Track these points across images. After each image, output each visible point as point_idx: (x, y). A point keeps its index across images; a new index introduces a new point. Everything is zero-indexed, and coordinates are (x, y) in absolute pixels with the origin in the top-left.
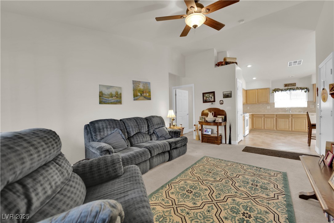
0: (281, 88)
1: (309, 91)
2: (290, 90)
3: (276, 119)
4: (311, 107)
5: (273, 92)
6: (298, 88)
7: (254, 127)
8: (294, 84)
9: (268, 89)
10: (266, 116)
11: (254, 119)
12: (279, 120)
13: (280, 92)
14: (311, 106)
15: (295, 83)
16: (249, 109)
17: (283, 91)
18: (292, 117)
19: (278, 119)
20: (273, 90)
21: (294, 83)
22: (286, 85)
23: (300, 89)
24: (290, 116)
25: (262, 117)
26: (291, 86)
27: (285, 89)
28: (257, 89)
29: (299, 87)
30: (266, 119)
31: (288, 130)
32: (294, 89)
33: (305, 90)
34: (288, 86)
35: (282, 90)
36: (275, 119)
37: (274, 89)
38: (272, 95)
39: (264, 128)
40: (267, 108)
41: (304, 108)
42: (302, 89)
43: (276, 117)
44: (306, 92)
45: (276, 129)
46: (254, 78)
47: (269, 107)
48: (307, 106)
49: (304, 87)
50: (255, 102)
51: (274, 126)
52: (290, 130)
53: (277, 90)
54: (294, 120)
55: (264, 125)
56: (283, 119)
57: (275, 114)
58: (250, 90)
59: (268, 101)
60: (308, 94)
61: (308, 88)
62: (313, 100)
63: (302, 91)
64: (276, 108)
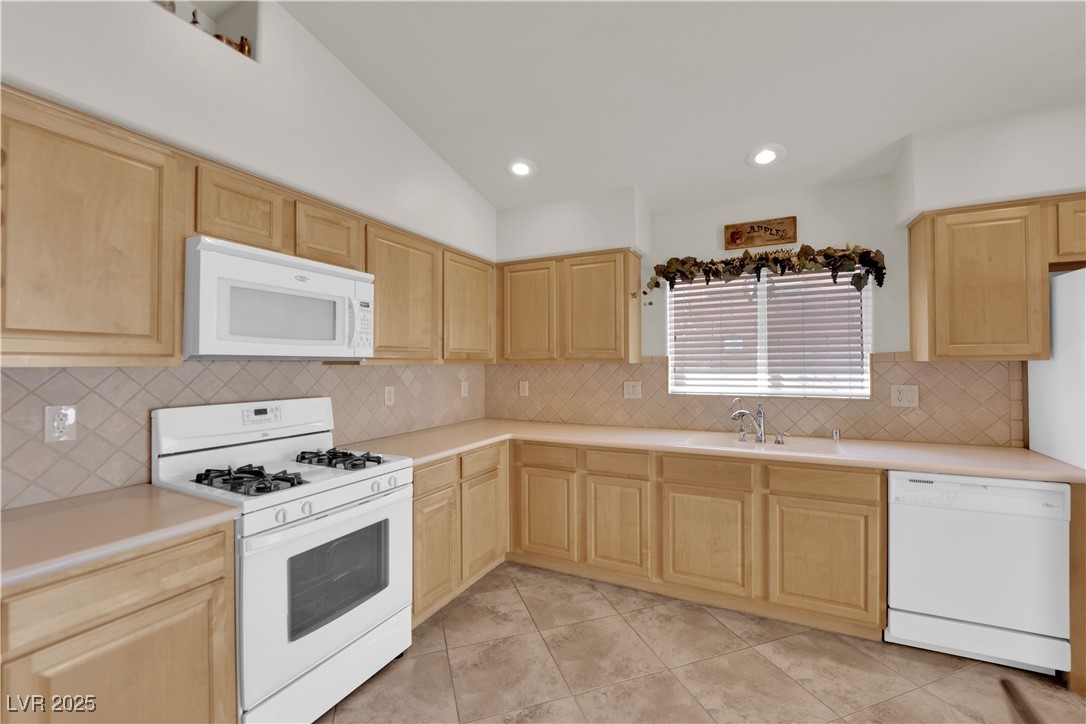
0: (703, 257)
1: (880, 280)
2: (757, 271)
3: (659, 488)
4: (894, 403)
5: (659, 284)
7: (526, 542)
8: (784, 228)
9: (620, 257)
10: (594, 460)
11: (525, 477)
14: (893, 387)
15: (794, 218)
16: (528, 393)
17: (717, 274)
18: (766, 483)
19: (670, 495)
21: (781, 221)
22: (735, 235)
23: (821, 259)
24: (756, 472)
25: (572, 469)
26: (767, 242)
27: (726, 263)
28: (559, 259)
29: (816, 247)
31: (740, 592)
32: (783, 265)
33: (860, 270)
34: (750, 241)
35: (710, 271)
36: (649, 488)
37: (663, 262)
38: (651, 304)
39: (584, 558)
40: (626, 397)
41: (851, 402)
42: (835, 262)
43: (660, 480)
44: (859, 289)
45: (660, 572)
46: (521, 169)
47: (634, 391)
48: (867, 392)
49: (851, 248)
50: (549, 350)
51: (644, 551)
52: (756, 590)
53: (678, 271)
54: (782, 513)
55: (584, 529)
56: (706, 494)
57: (654, 454)
58: (518, 267)
59: (618, 347)
60: (876, 299)
61: (878, 251)
62: (908, 349)
63: (834, 277)
64: (675, 396)
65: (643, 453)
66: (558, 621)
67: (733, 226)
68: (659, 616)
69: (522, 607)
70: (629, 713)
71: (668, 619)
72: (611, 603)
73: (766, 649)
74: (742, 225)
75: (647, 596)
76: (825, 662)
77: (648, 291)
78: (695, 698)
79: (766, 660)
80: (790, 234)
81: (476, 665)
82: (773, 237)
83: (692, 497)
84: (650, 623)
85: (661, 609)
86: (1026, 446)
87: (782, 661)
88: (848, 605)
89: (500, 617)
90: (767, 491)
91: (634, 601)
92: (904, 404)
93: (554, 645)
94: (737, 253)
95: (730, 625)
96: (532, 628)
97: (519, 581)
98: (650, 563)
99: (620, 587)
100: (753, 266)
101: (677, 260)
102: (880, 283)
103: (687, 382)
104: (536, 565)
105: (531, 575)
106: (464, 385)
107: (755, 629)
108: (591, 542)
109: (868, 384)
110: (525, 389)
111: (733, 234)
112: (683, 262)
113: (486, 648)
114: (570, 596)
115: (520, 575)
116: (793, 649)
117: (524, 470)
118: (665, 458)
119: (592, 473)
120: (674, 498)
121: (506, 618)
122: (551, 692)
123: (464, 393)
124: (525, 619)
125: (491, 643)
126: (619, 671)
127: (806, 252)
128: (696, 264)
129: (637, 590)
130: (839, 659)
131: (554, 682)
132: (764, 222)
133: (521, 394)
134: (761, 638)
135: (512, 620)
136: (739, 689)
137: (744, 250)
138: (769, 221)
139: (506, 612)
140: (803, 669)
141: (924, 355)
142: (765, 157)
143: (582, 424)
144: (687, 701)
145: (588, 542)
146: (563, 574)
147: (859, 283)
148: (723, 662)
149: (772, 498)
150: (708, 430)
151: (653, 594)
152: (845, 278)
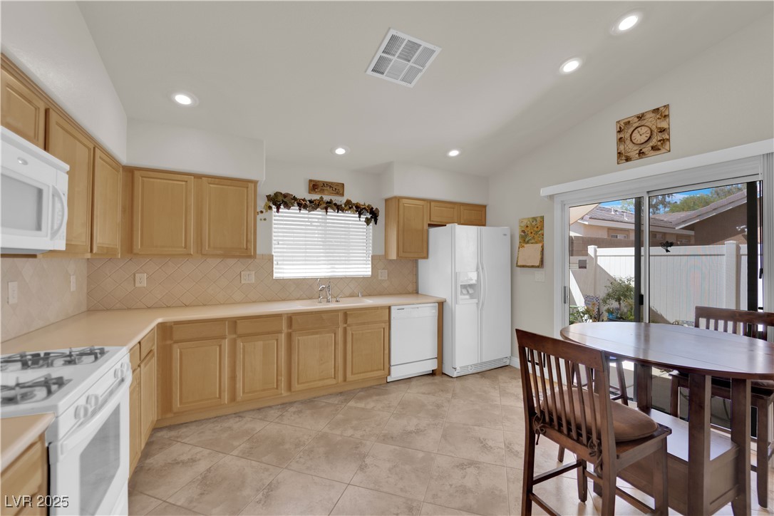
0: (299, 196)
2: (326, 209)
3: (289, 336)
4: (380, 278)
5: (270, 208)
6: (350, 206)
7: (177, 405)
8: (338, 188)
9: (251, 186)
10: (240, 328)
11: (177, 353)
12: (301, 340)
13: (295, 209)
14: (379, 271)
15: (343, 184)
16: (144, 284)
17: (305, 207)
18: (345, 321)
19: (296, 338)
20: (269, 197)
21: (338, 184)
22: (314, 186)
23: (355, 207)
24: (341, 316)
25: (224, 337)
26: (331, 194)
27: (311, 202)
28: (198, 177)
29: (354, 201)
30: (240, 344)
31: (334, 382)
32: (339, 208)
33: (369, 216)
34: (322, 191)
35: (302, 205)
36: (283, 337)
37: (272, 193)
38: (265, 219)
39: (233, 398)
40: (243, 282)
41: (364, 278)
42: (359, 210)
43: (290, 331)
44: (368, 224)
45: (289, 387)
46: (183, 99)
47: (249, 277)
48: (370, 273)
49: (367, 204)
50: (185, 248)
51: (279, 378)
52: (340, 378)
53: (283, 201)
54: (352, 334)
55: (233, 378)
56: (317, 333)
57: (286, 316)
58: (152, 174)
59: (249, 247)
60: (373, 229)
61: (376, 209)
62: (384, 254)
63: (360, 217)
64: (278, 280)
65: (277, 316)
66: (236, 443)
67: (314, 181)
68: (294, 413)
69: (199, 449)
70: (320, 457)
71: (300, 412)
72: (261, 419)
73: (352, 403)
74: (318, 181)
75: (279, 406)
76: (375, 398)
77: (264, 211)
78: (341, 435)
79: (355, 408)
80: (341, 192)
81: (202, 494)
82: (332, 192)
83: (310, 337)
84: (293, 418)
85: (292, 409)
86: (417, 293)
87: (361, 405)
88: (377, 370)
89: (186, 463)
90: (345, 325)
91: (273, 413)
92: (383, 278)
93: (246, 455)
94: (316, 197)
95: (331, 401)
96: (221, 455)
97: (177, 437)
98: (283, 385)
99: (259, 409)
100: (325, 205)
101: (281, 194)
102: (376, 223)
103: (285, 271)
104: (182, 422)
105: (184, 430)
106: (73, 279)
107: (341, 398)
108: (239, 385)
109: (370, 270)
110: (142, 281)
111: (314, 185)
112: (285, 196)
113: (199, 482)
114: (230, 428)
115: (173, 433)
116: (361, 399)
117: (175, 346)
118: (293, 317)
119: (240, 336)
120: (299, 340)
121: (193, 461)
122: (271, 474)
123: (73, 287)
124: (209, 454)
125: (199, 477)
126: (297, 445)
127: (348, 202)
128: (295, 199)
129: (270, 407)
130: (378, 395)
131: (267, 470)
132: (329, 183)
133: (138, 285)
134: (347, 401)
135: (200, 459)
136: (354, 423)
137: (320, 196)
138: (332, 183)
139: (189, 457)
140: (370, 404)
141: (393, 256)
142: (340, 151)
143: (204, 305)
144: (339, 438)
145: (238, 386)
146: (210, 419)
147: (368, 221)
148: (340, 416)
149: (348, 328)
150: (298, 299)
151: (281, 405)
152: (363, 218)
